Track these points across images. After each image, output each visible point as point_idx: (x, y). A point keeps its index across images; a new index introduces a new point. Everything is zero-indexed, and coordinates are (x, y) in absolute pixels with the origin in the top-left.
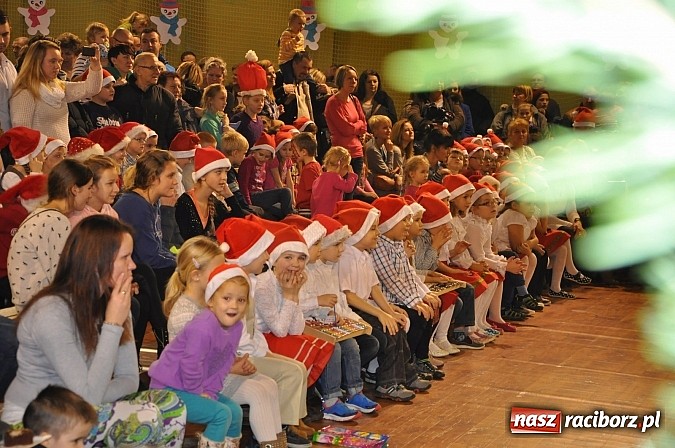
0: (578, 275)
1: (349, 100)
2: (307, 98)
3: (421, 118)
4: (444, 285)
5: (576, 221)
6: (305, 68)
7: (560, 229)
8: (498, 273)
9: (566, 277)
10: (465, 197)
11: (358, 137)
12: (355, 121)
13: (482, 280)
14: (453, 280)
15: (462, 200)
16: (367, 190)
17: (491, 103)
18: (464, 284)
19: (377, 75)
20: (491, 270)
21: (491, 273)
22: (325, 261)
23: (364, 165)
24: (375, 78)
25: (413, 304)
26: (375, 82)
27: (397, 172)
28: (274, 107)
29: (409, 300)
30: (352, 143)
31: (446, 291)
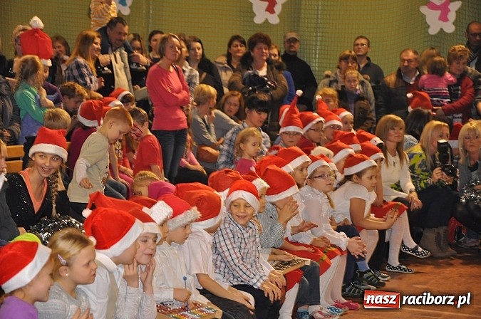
0: (416, 248)
1: (172, 69)
2: (125, 68)
3: (243, 86)
4: (289, 263)
5: (411, 192)
6: (120, 33)
7: (396, 200)
8: (340, 249)
9: (404, 251)
10: (302, 170)
11: (182, 108)
12: (178, 92)
13: (325, 257)
14: (297, 258)
15: (298, 173)
16: (191, 163)
17: (312, 69)
18: (308, 262)
19: (200, 42)
20: (334, 246)
21: (334, 249)
22: (170, 242)
23: (189, 137)
24: (198, 45)
25: (259, 284)
26: (199, 49)
27: (222, 144)
28: (92, 77)
29: (255, 281)
30: (176, 115)
31: (290, 269)
